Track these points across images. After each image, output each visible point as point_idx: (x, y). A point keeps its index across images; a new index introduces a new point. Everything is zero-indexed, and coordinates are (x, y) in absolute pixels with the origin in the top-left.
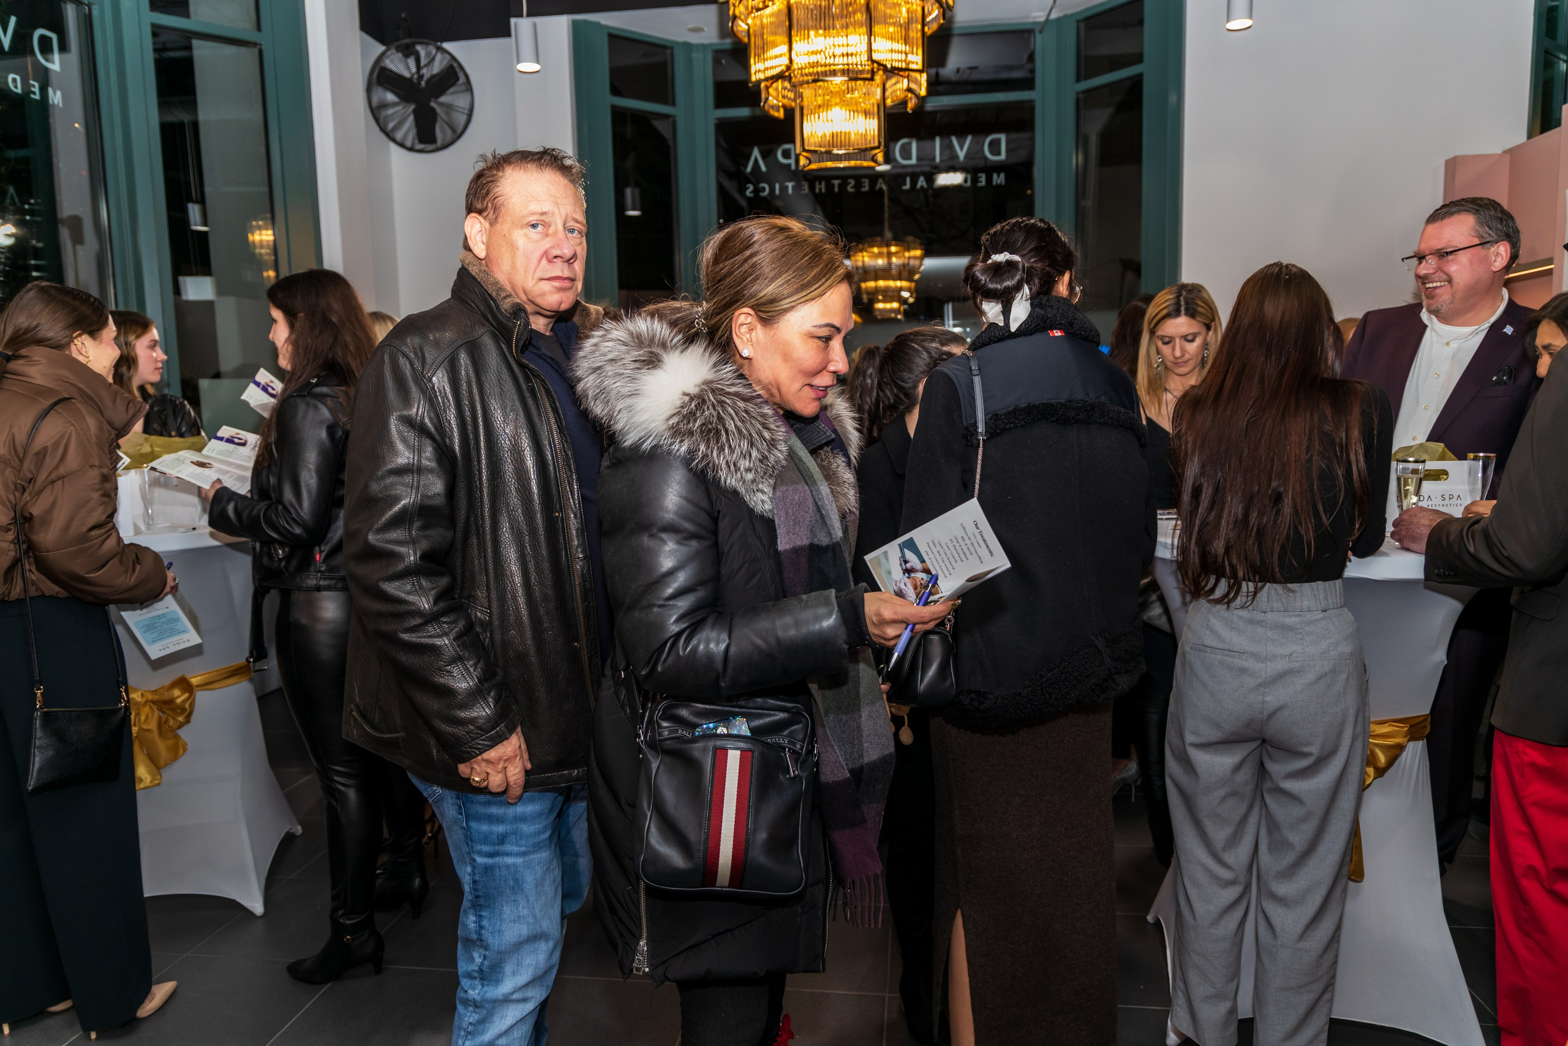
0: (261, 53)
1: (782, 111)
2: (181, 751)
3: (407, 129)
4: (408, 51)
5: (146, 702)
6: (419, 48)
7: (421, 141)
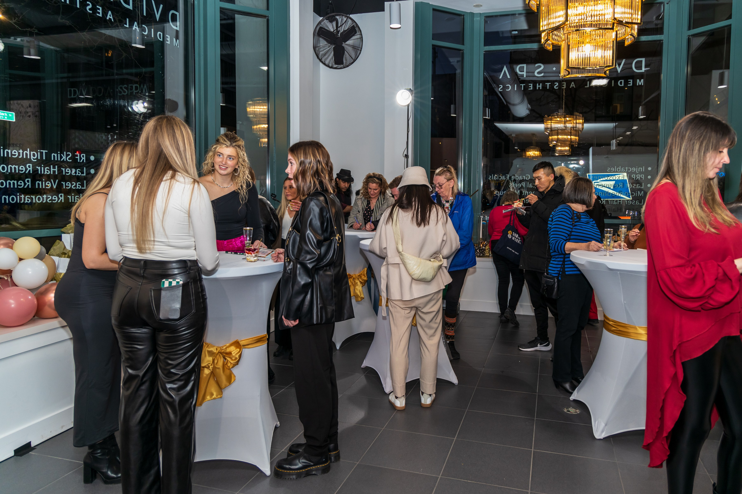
0: (268, 20)
1: (551, 46)
2: (233, 380)
3: (330, 58)
4: (332, 19)
5: (219, 352)
6: (338, 17)
7: (336, 64)
